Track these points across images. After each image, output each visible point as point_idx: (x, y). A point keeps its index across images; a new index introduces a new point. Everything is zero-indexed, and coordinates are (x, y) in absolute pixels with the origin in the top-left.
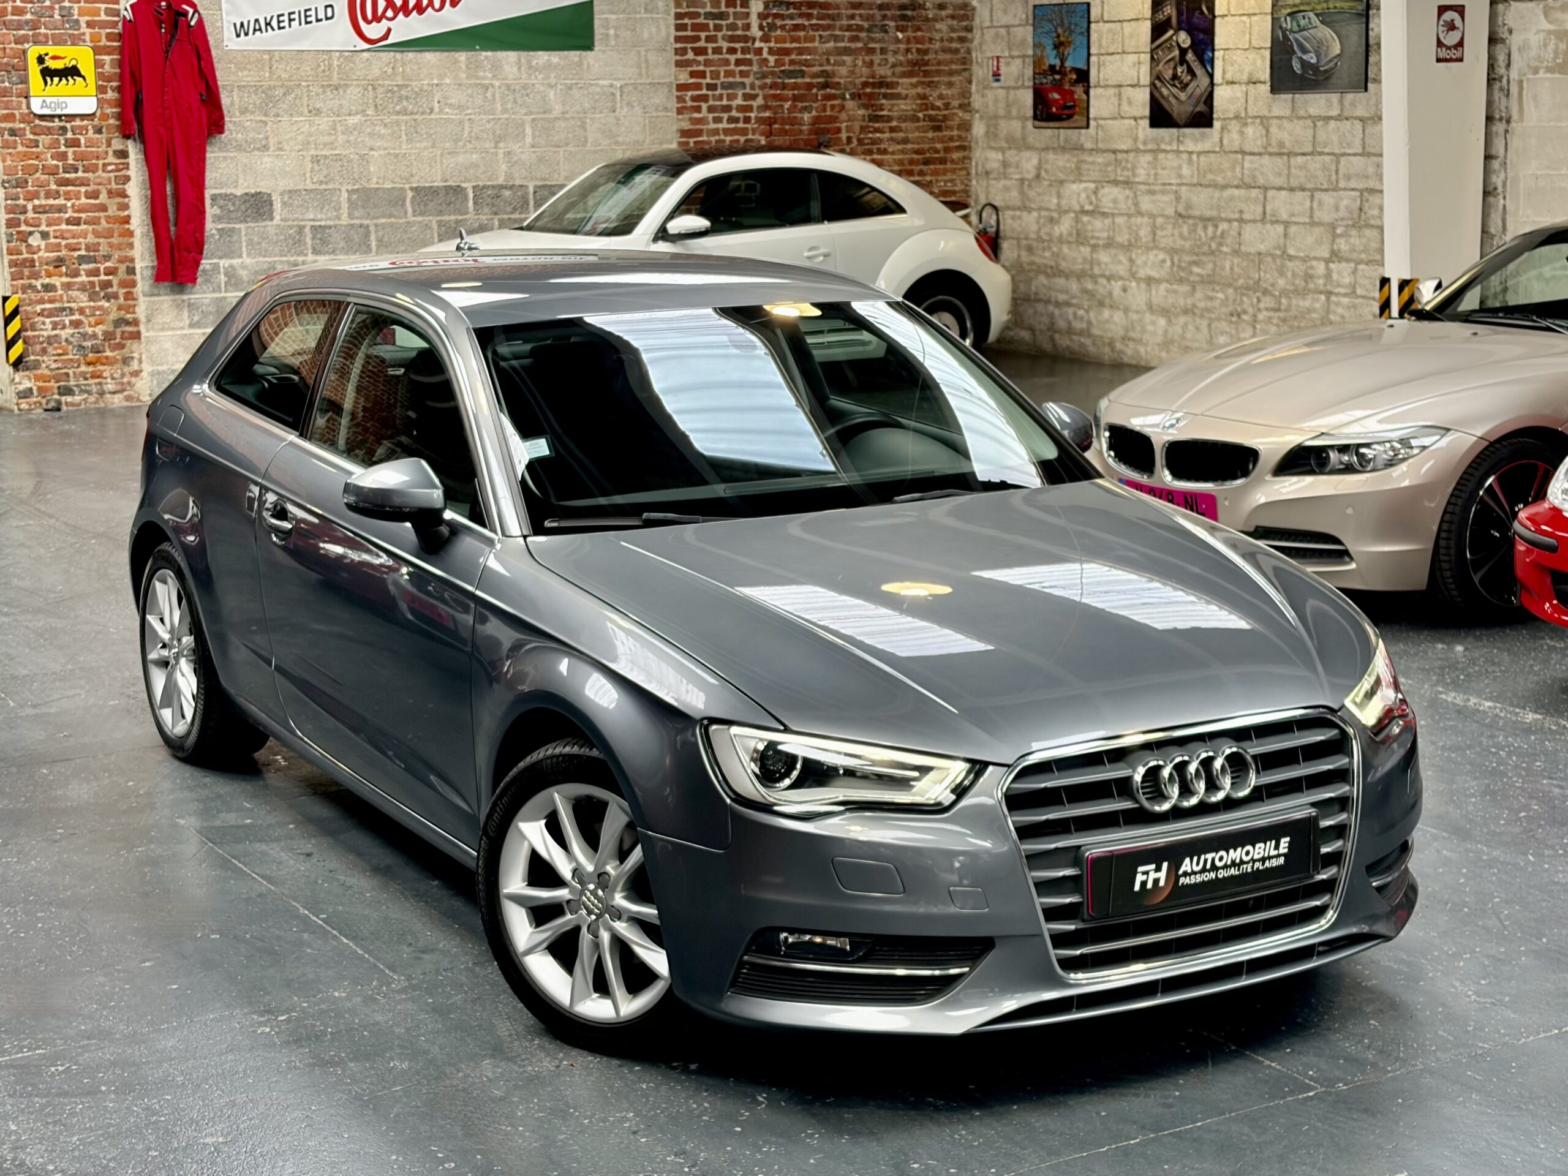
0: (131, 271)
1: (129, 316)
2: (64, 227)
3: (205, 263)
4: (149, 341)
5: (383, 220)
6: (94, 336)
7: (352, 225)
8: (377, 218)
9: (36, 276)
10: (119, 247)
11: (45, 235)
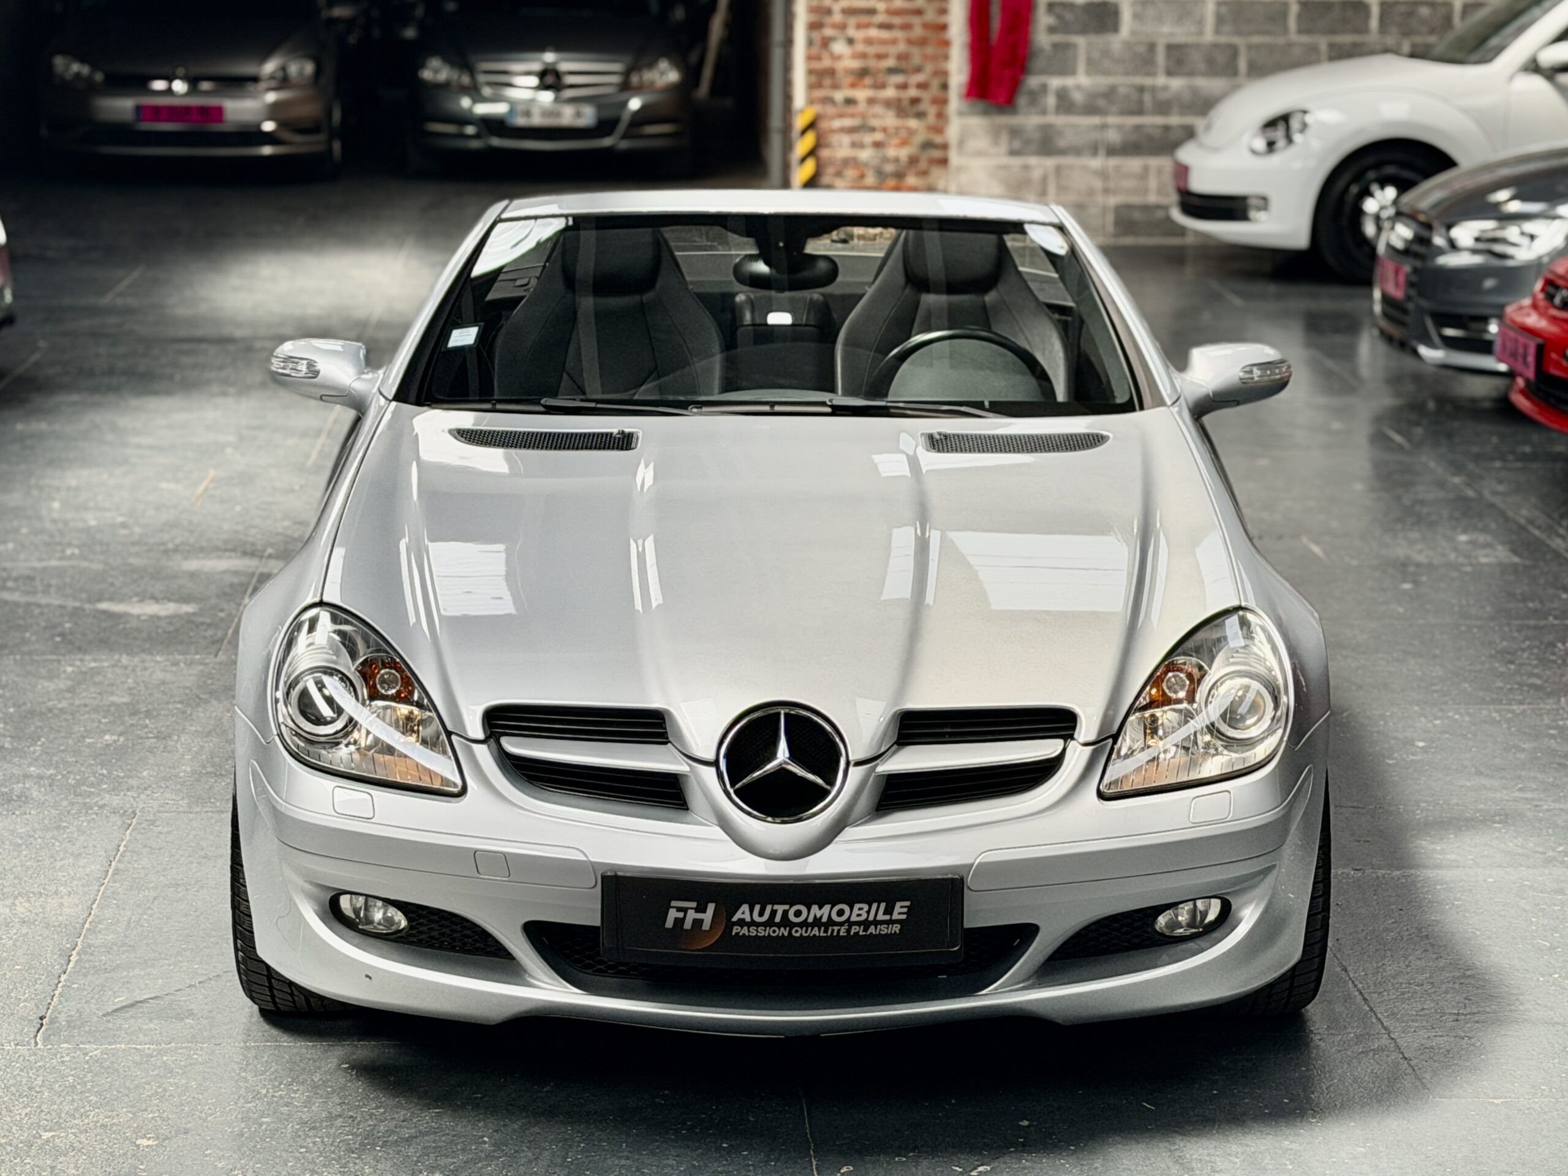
0: (945, 87)
1: (938, 139)
2: (873, 33)
3: (1033, 82)
4: (960, 169)
5: (1256, 39)
6: (897, 160)
7: (1216, 46)
8: (1250, 34)
9: (836, 86)
10: (934, 58)
11: (850, 41)
